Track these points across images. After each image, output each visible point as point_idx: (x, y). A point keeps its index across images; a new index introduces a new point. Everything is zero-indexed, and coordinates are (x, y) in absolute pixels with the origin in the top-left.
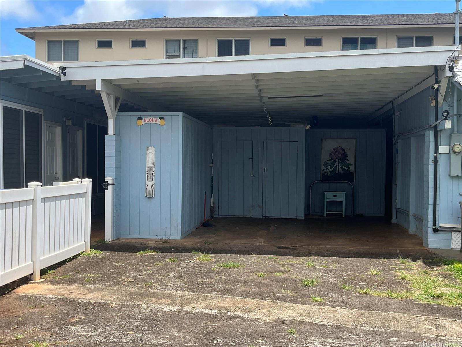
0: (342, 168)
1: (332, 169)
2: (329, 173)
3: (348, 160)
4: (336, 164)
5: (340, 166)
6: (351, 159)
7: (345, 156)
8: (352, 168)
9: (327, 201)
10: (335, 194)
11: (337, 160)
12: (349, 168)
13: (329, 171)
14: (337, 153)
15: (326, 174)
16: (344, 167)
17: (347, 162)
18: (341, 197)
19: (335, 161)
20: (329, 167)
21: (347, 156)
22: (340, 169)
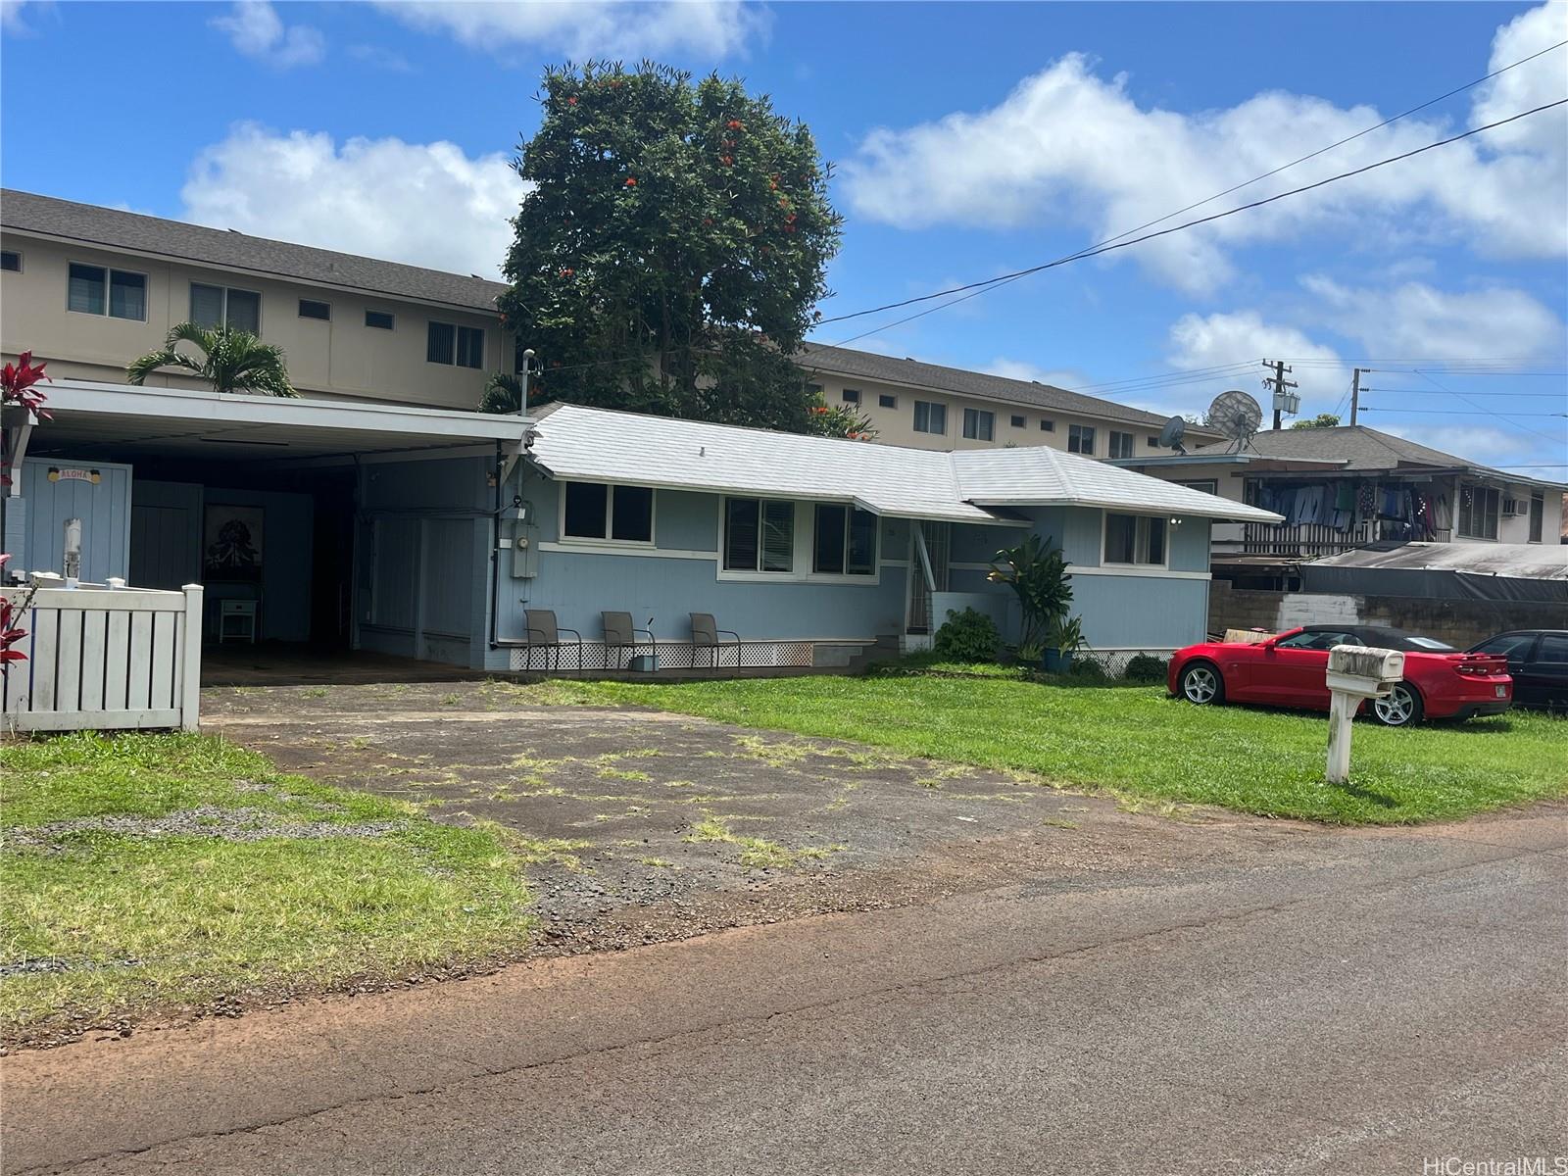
0: (240, 558)
1: (223, 560)
2: (218, 566)
3: (249, 544)
4: (231, 550)
5: (237, 554)
6: (256, 543)
7: (245, 536)
8: (257, 558)
9: (225, 617)
10: (239, 604)
11: (232, 544)
12: (252, 558)
13: (219, 563)
14: (233, 531)
15: (213, 567)
16: (244, 557)
17: (250, 547)
18: (249, 608)
19: (230, 546)
20: (218, 556)
21: (249, 536)
22: (237, 560)
